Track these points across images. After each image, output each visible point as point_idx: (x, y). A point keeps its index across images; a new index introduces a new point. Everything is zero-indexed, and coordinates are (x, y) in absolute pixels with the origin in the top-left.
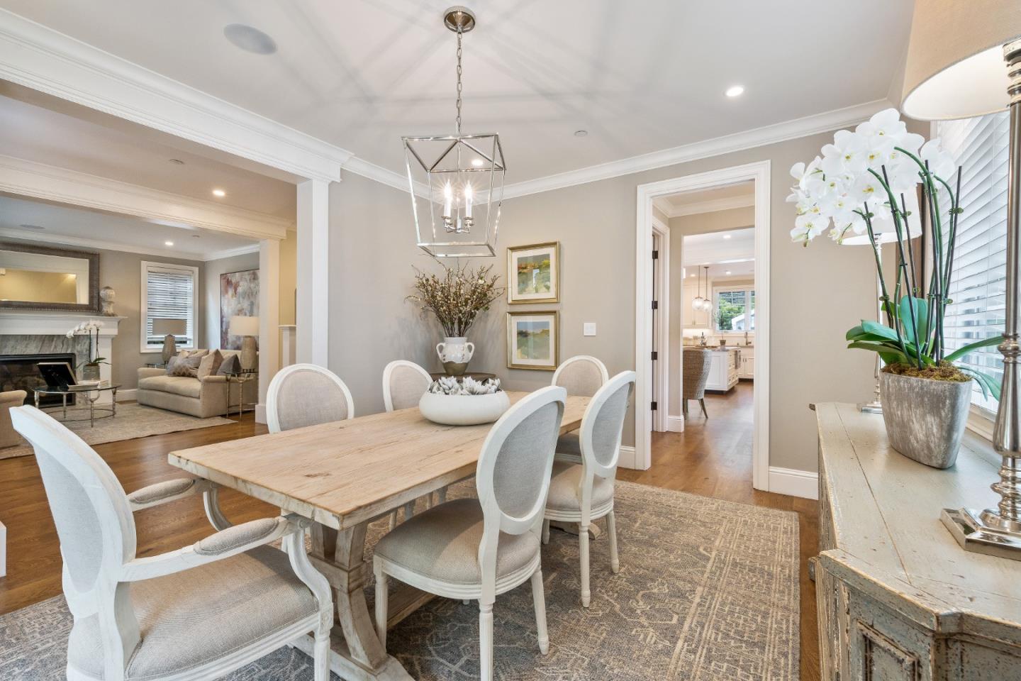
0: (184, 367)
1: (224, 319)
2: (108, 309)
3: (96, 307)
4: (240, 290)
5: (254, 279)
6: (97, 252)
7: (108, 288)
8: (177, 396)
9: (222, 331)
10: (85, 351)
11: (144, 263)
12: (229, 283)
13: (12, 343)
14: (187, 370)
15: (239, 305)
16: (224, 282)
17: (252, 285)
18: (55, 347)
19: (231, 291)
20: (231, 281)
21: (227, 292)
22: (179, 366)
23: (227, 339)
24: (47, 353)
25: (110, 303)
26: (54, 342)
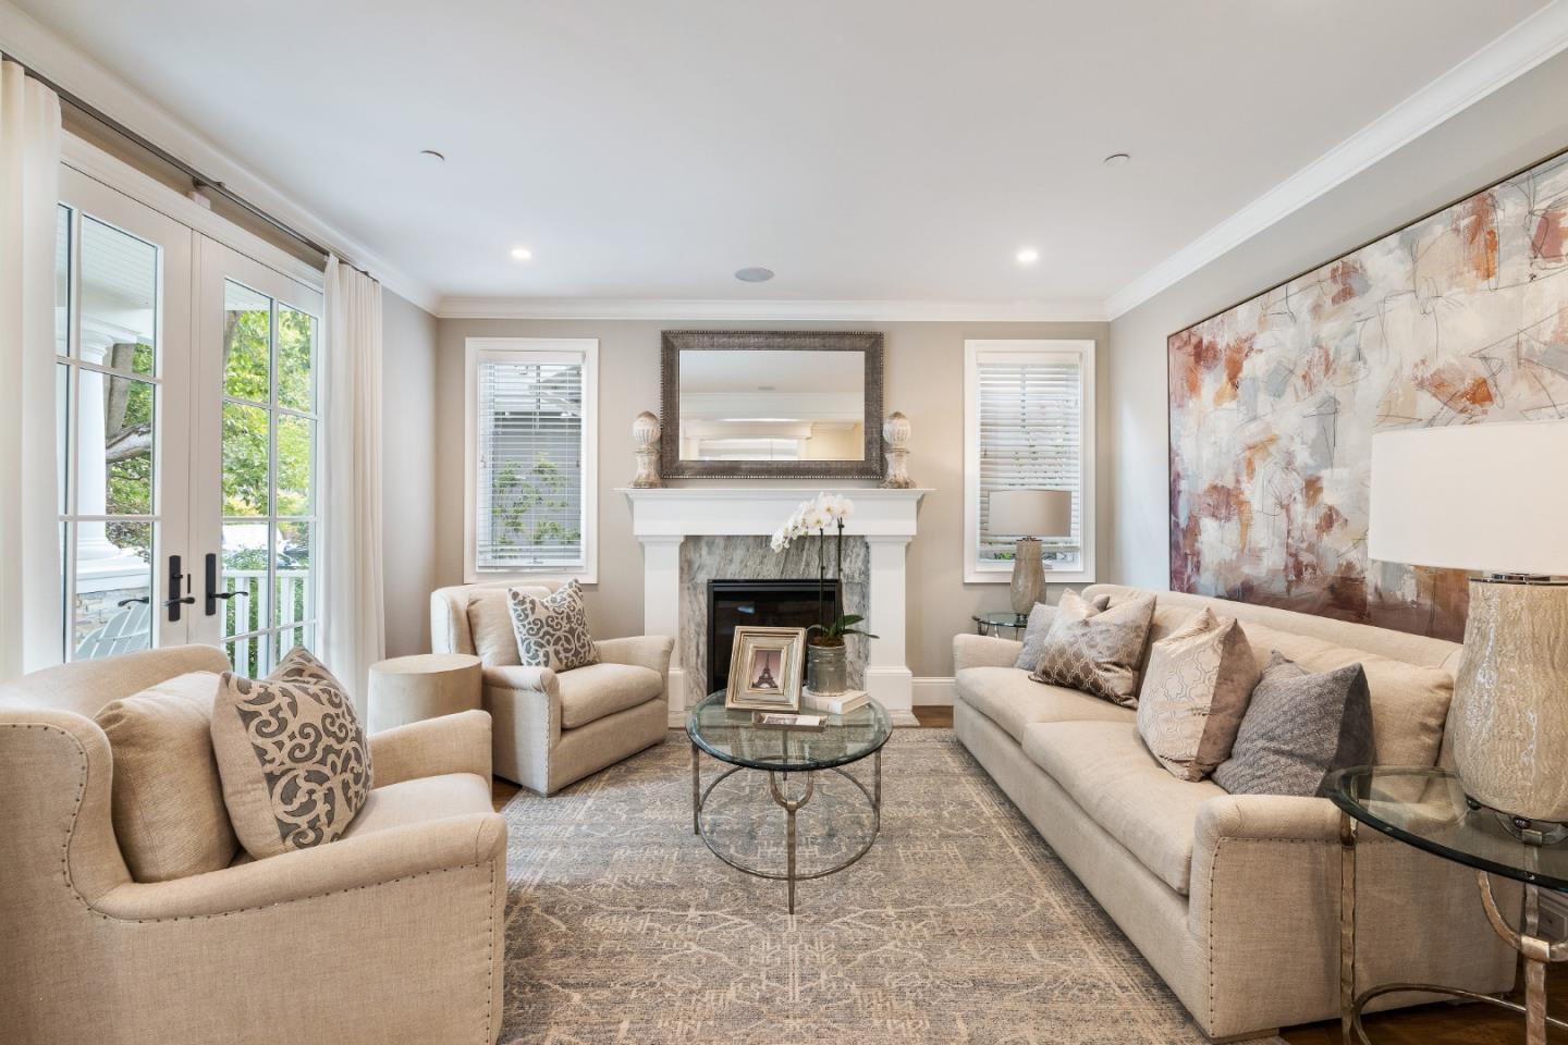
0: (1078, 656)
1: (1183, 485)
2: (897, 469)
3: (876, 466)
4: (1253, 367)
5: (1347, 293)
6: (878, 329)
7: (897, 415)
8: (1065, 805)
9: (1174, 527)
10: (856, 575)
11: (970, 345)
12: (1202, 354)
13: (739, 554)
14: (1087, 671)
15: (1253, 427)
16: (1183, 357)
17: (1329, 329)
18: (808, 565)
19: (1212, 381)
20: (1212, 347)
21: (1194, 387)
22: (1062, 652)
23: (1196, 554)
24: (794, 577)
25: (901, 453)
26: (805, 553)
